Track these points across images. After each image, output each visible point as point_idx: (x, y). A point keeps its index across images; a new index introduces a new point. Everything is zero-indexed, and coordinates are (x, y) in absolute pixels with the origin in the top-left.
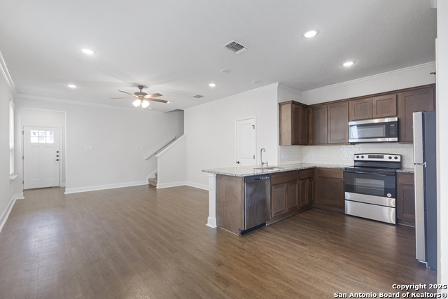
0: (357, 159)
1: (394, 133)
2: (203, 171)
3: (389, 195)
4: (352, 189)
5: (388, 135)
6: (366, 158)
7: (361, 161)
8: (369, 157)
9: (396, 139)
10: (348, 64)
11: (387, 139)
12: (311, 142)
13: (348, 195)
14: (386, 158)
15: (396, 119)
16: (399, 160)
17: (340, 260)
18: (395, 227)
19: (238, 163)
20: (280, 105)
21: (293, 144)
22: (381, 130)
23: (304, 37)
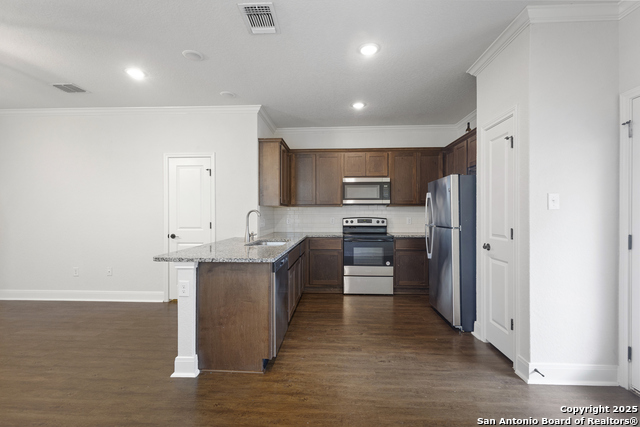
0: (345, 224)
1: (386, 194)
2: (157, 259)
3: (388, 263)
4: (350, 261)
5: (382, 198)
6: (356, 223)
7: (350, 227)
8: (359, 222)
9: (388, 202)
10: (359, 106)
11: (380, 202)
12: (293, 202)
13: (347, 269)
14: (374, 223)
15: (388, 180)
16: (385, 224)
17: (408, 353)
18: (392, 298)
19: (173, 236)
20: (261, 142)
21: (281, 204)
22: (375, 192)
23: (359, 52)
